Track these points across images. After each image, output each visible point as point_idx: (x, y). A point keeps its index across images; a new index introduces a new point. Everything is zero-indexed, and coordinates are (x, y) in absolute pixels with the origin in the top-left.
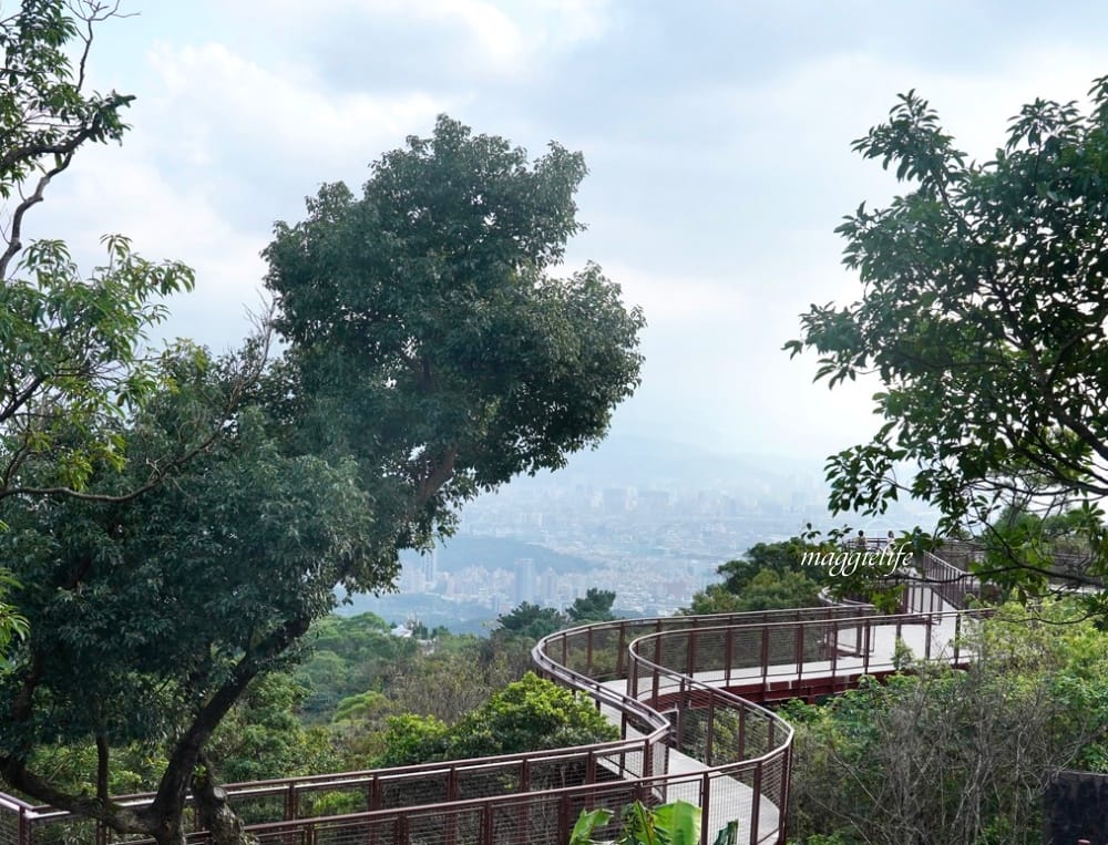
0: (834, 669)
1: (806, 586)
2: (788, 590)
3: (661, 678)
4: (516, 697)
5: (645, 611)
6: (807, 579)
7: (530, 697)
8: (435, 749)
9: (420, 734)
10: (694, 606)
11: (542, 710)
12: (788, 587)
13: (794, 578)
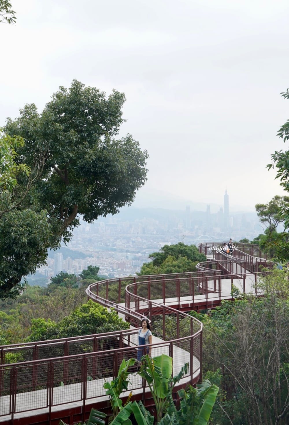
0: (207, 298)
1: (188, 263)
2: (181, 265)
3: (140, 302)
4: (85, 310)
5: (109, 275)
6: (188, 260)
7: (92, 310)
8: (53, 334)
9: (46, 327)
10: (142, 272)
11: (97, 316)
12: (181, 263)
13: (183, 260)
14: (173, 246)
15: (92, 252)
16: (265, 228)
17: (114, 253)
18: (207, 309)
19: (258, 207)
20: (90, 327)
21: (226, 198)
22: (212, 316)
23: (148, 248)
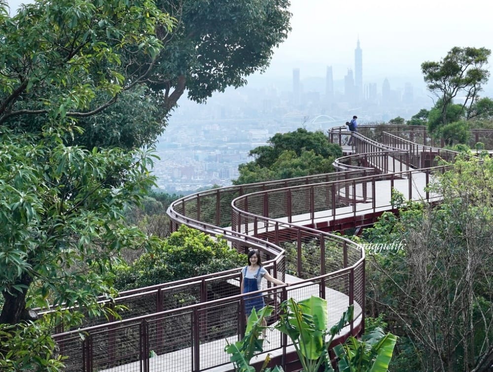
0: (355, 211)
1: (317, 159)
2: (305, 163)
4: (177, 241)
6: (317, 155)
7: (188, 241)
11: (198, 249)
12: (304, 161)
13: (308, 155)
14: (288, 134)
16: (437, 100)
17: (174, 152)
18: (354, 227)
19: (426, 67)
20: (187, 266)
21: (358, 52)
22: (366, 237)
23: (231, 141)
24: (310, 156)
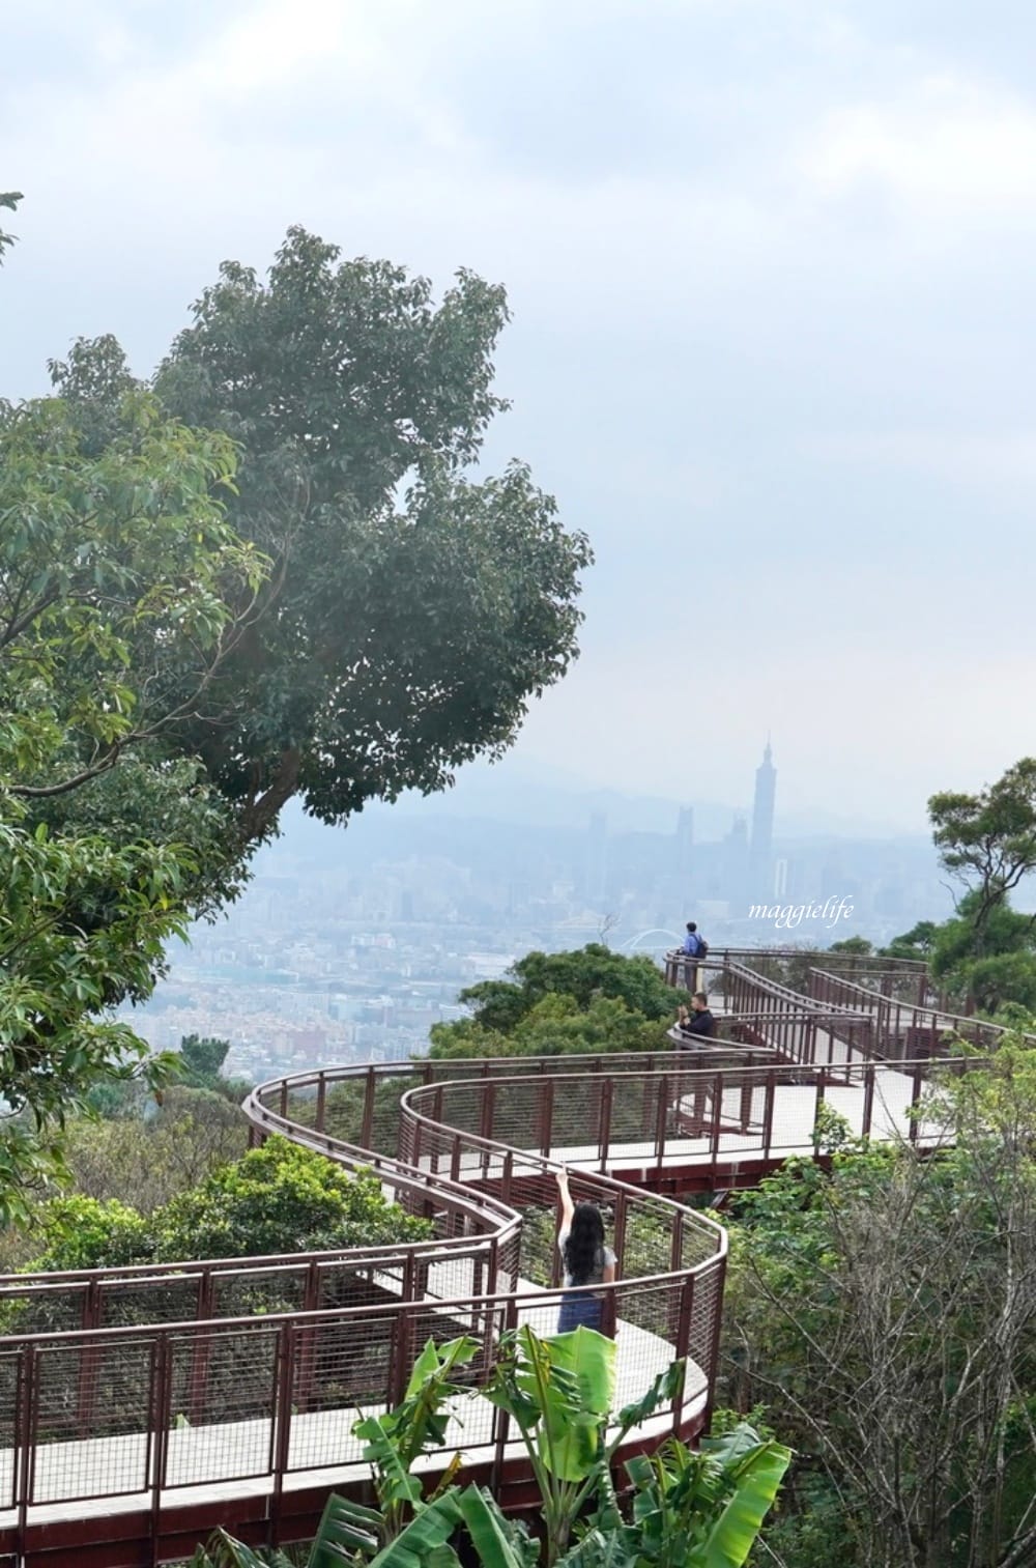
0: (715, 1151)
1: (628, 1021)
2: (599, 1028)
3: (463, 1156)
4: (258, 1170)
6: (630, 1010)
7: (285, 1172)
11: (307, 1192)
12: (597, 1022)
13: (607, 1008)
14: (561, 956)
15: (191, 985)
16: (962, 892)
17: (280, 993)
18: (711, 1190)
19: (942, 806)
20: (279, 1231)
21: (766, 778)
22: (737, 1214)
23: (423, 976)
24: (612, 1013)
